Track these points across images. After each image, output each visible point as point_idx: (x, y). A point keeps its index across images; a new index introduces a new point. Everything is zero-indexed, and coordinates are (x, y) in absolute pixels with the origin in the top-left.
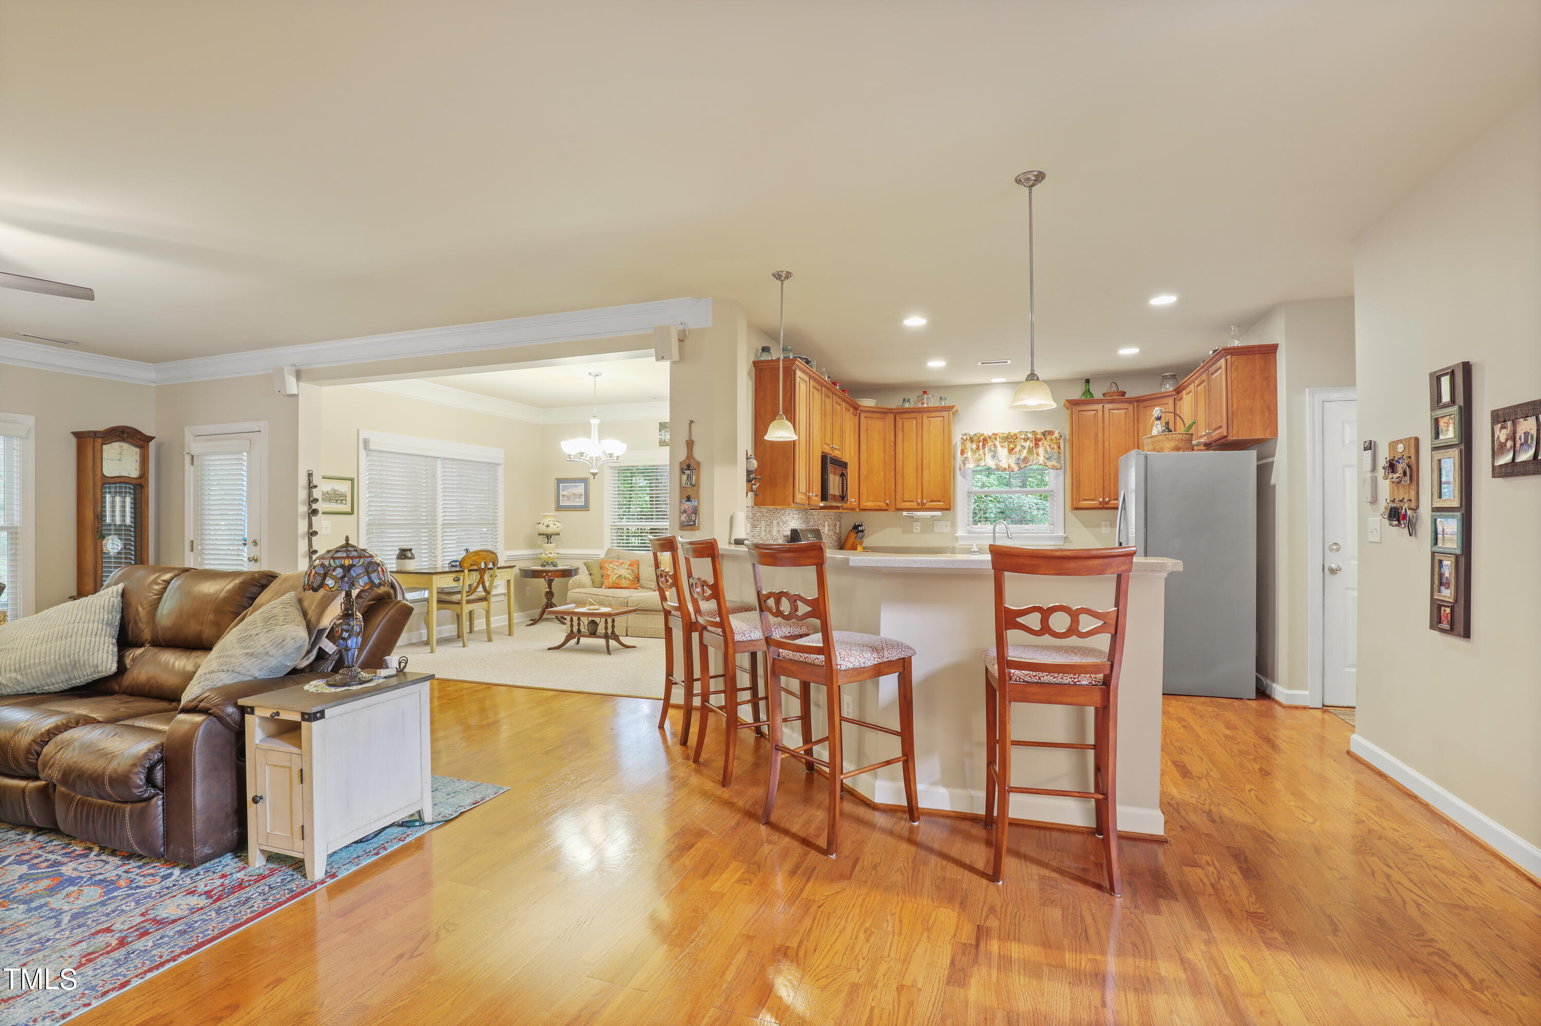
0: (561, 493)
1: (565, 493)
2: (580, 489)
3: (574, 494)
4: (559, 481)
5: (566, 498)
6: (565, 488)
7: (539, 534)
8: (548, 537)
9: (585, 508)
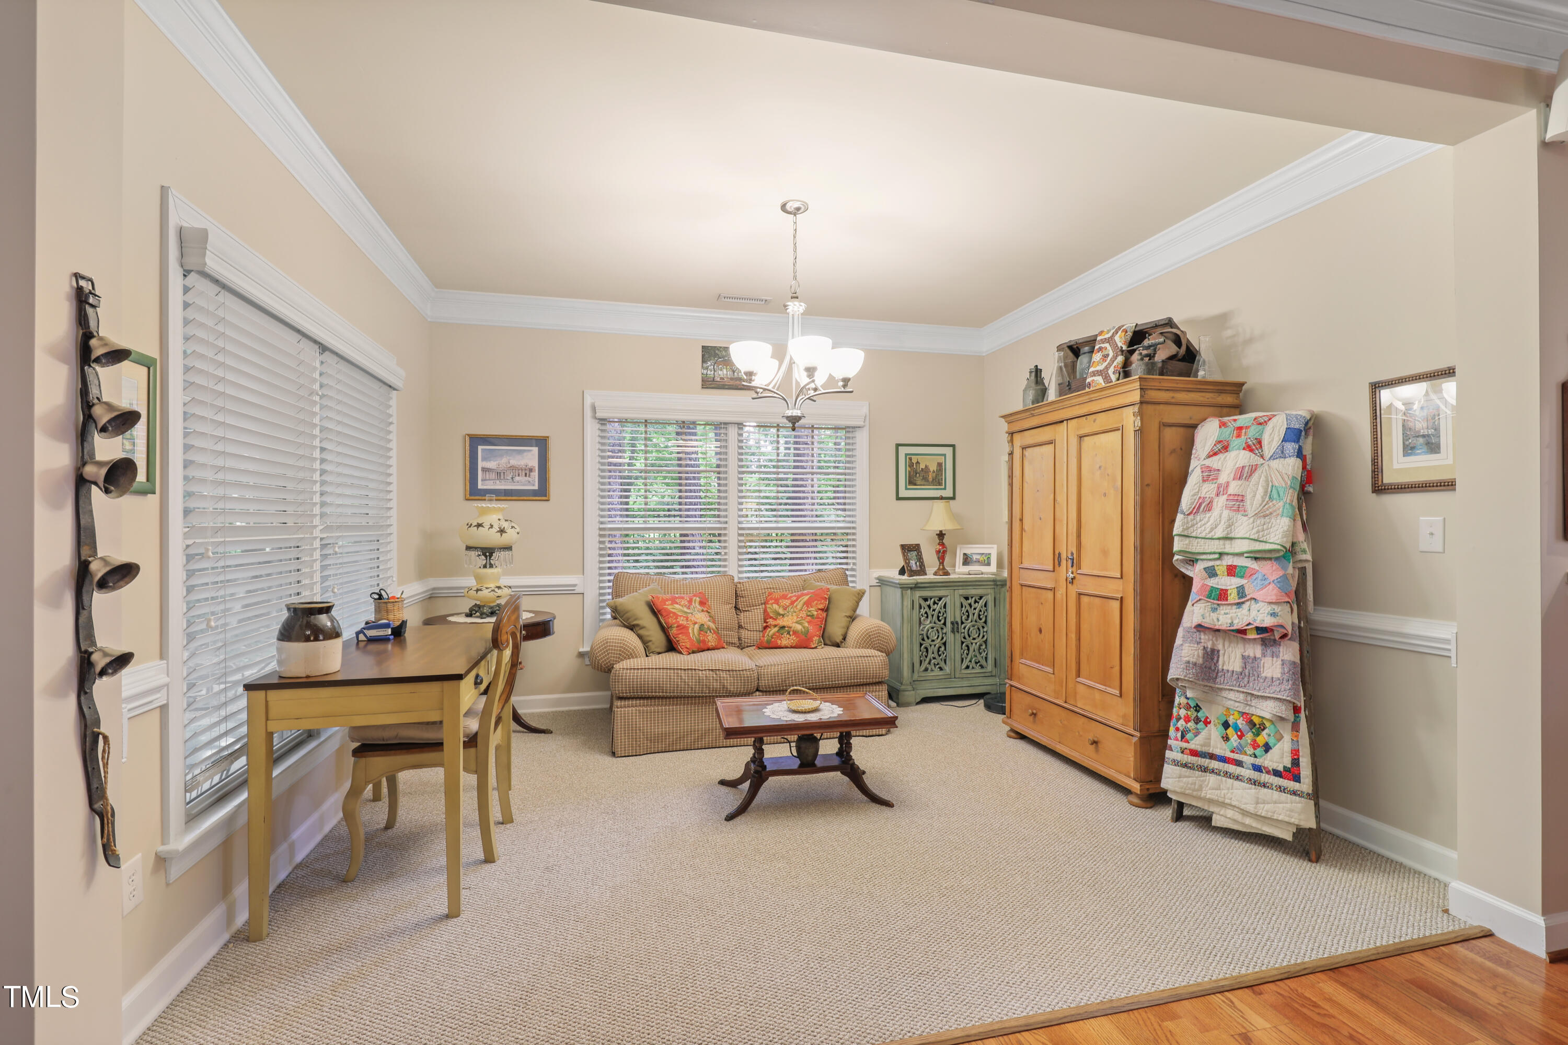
0: (481, 464)
1: (491, 465)
2: (531, 457)
3: (513, 468)
4: (475, 441)
5: (493, 476)
6: (488, 456)
7: (469, 548)
8: (488, 552)
9: (542, 493)
